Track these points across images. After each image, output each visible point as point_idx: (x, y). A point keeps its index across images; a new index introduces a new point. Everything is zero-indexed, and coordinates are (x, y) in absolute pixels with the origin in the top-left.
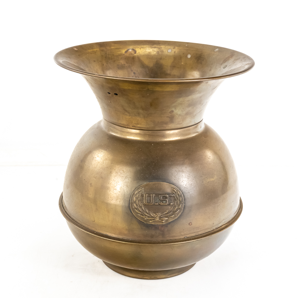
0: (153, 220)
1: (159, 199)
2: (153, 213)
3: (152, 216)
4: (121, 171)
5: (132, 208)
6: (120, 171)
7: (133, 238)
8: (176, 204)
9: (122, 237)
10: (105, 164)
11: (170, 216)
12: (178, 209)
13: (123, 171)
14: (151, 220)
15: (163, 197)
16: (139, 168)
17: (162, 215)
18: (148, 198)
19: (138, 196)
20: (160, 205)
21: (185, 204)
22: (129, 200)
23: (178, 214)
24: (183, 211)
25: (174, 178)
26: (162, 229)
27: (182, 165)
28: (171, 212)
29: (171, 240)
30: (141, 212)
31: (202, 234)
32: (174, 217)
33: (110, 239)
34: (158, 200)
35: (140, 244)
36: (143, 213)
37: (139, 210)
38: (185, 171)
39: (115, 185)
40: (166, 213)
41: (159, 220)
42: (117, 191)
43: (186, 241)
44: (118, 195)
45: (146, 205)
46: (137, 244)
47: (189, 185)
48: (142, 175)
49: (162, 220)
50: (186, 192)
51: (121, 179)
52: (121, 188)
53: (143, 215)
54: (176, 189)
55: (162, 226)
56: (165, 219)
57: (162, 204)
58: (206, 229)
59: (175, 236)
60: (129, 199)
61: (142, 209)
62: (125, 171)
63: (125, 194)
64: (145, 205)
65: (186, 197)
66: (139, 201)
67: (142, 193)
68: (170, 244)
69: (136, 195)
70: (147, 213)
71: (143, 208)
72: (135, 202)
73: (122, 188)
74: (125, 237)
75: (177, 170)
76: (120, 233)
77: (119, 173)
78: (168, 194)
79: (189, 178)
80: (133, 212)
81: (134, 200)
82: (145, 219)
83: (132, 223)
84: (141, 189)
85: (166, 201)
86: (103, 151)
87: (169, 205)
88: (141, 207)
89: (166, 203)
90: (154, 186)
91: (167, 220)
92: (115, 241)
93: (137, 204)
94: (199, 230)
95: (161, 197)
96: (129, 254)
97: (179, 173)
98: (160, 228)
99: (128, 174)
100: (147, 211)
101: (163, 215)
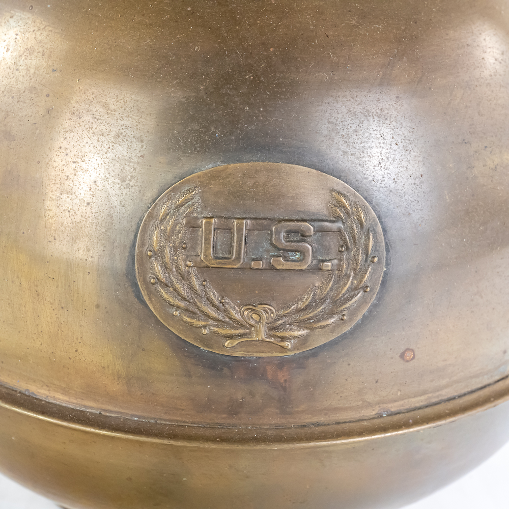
0: (241, 336)
1: (272, 244)
2: (239, 306)
3: (235, 320)
4: (97, 108)
5: (144, 281)
6: (91, 107)
7: (145, 414)
8: (347, 268)
9: (98, 409)
10: (24, 72)
11: (319, 321)
12: (356, 289)
13: (106, 106)
14: (231, 337)
15: (289, 232)
16: (178, 95)
17: (280, 317)
18: (221, 237)
19: (175, 225)
20: (273, 268)
21: (387, 264)
22: (128, 243)
23: (353, 314)
24: (379, 299)
25: (343, 148)
26: (282, 376)
27: (381, 84)
28: (323, 300)
29: (318, 425)
30: (184, 299)
31: (454, 398)
32: (336, 326)
33: (43, 413)
34: (266, 245)
35: (179, 443)
36: (195, 304)
37: (175, 290)
38: (395, 113)
39: (69, 171)
40: (301, 305)
41: (270, 336)
42: (77, 201)
43: (384, 429)
44: (78, 218)
45: (207, 267)
46: (166, 442)
47: (411, 181)
48: (196, 126)
49: (283, 339)
50: (398, 210)
51: (95, 143)
52: (93, 186)
53: (193, 314)
54: (352, 198)
55: (282, 363)
56: (296, 333)
57: (281, 263)
58: (471, 377)
59: (337, 410)
60: (132, 237)
61: (191, 288)
62: (112, 107)
63: (110, 216)
64: (203, 269)
65: (393, 233)
66: (175, 249)
67: (192, 212)
68: (312, 444)
69: (161, 221)
70: (213, 305)
71: (196, 283)
72: (158, 254)
73: (101, 187)
74: (113, 410)
75: (359, 109)
76: (90, 391)
77: (87, 118)
78: (314, 220)
79: (410, 147)
80: (150, 299)
81: (151, 245)
82: (205, 332)
83: (143, 350)
84: (189, 196)
85: (303, 253)
86: (18, 14)
87: (317, 269)
88: (184, 277)
89: (302, 260)
90: (250, 182)
91: (304, 340)
92: (65, 424)
93: (170, 265)
94: (444, 382)
95: (278, 232)
96: (130, 479)
97: (366, 122)
98: (270, 370)
99: (127, 122)
100: (215, 297)
101: (285, 316)
